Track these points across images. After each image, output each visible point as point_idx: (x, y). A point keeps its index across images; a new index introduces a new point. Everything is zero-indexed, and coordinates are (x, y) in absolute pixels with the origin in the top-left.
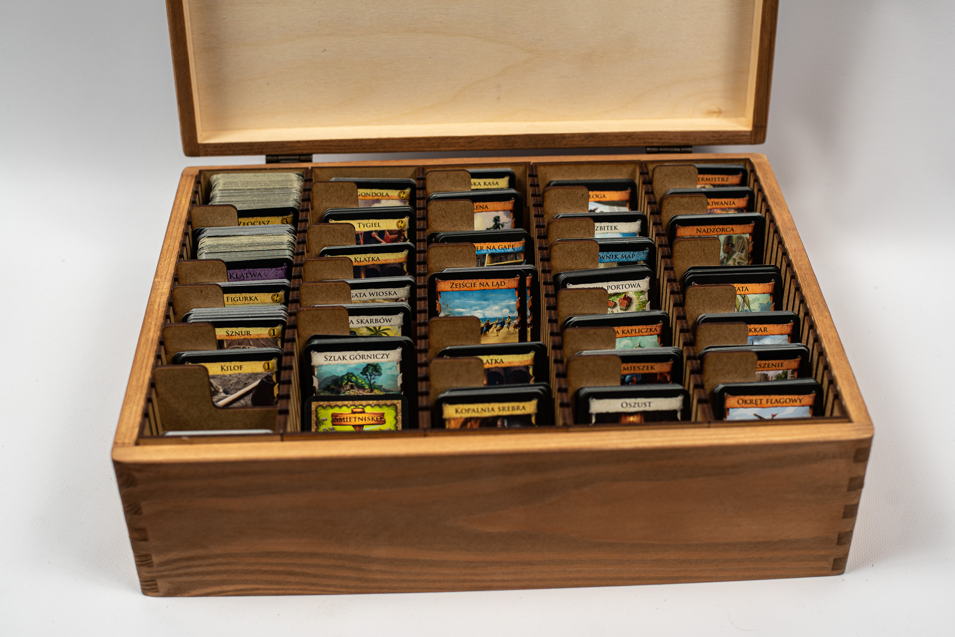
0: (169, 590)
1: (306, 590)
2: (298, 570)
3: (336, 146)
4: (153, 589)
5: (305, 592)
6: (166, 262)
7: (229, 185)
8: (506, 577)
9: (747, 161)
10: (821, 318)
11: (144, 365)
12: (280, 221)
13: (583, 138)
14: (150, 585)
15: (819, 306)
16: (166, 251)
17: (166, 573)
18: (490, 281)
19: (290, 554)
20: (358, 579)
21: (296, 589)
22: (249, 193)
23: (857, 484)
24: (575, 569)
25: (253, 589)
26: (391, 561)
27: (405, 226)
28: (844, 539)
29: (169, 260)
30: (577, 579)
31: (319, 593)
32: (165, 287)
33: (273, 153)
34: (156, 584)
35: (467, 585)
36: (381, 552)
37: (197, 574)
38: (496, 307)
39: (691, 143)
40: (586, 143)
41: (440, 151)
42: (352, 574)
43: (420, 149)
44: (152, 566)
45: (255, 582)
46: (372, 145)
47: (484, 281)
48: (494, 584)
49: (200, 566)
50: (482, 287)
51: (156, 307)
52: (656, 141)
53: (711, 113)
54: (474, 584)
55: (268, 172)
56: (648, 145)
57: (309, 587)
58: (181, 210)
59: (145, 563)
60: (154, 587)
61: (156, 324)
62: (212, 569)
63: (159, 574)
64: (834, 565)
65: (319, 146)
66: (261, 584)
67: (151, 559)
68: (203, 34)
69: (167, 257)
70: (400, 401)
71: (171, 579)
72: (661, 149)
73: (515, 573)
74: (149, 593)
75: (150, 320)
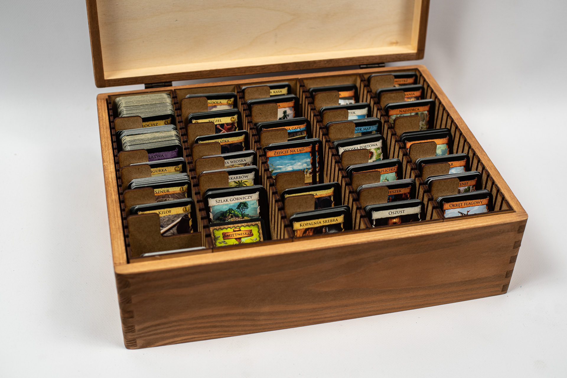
0: (143, 344)
1: (222, 335)
2: (218, 324)
3: (186, 76)
4: (133, 345)
5: (221, 336)
6: (107, 153)
7: (129, 104)
8: (332, 315)
9: (416, 70)
10: (482, 156)
11: (116, 215)
12: (164, 123)
13: (325, 62)
14: (132, 343)
15: (479, 149)
16: (104, 146)
17: (142, 335)
18: (296, 149)
19: (215, 316)
20: (252, 325)
21: (217, 335)
22: (142, 107)
23: (517, 245)
24: (370, 306)
25: (192, 338)
26: (271, 313)
27: (235, 120)
28: (509, 274)
29: (108, 151)
30: (370, 312)
31: (229, 336)
32: (111, 168)
33: (149, 83)
34: (136, 342)
35: (311, 321)
36: (266, 309)
37: (160, 333)
38: (300, 163)
39: (384, 61)
40: (327, 65)
41: (246, 75)
42: (249, 323)
43: (234, 75)
44: (135, 332)
45: (193, 334)
46: (207, 74)
47: (293, 149)
48: (326, 319)
49: (162, 328)
50: (292, 153)
51: (110, 180)
52: (366, 61)
53: (392, 44)
54: (315, 321)
55: (149, 94)
56: (361, 64)
57: (224, 333)
58: (104, 121)
59: (130, 330)
60: (134, 343)
61: (114, 191)
62: (169, 329)
63: (138, 336)
64: (503, 288)
65: (176, 76)
66: (196, 335)
67: (134, 328)
68: (104, 14)
69: (106, 150)
70: (260, 222)
71: (145, 338)
72: (368, 66)
73: (338, 312)
74: (131, 348)
75: (109, 188)
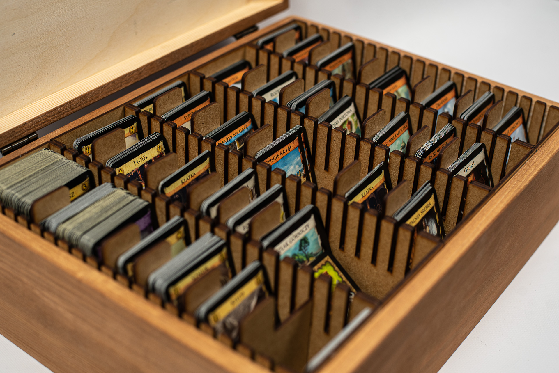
3: (53, 115)
7: (8, 182)
9: (294, 21)
12: (81, 188)
18: (284, 149)
27: (162, 149)
33: (7, 144)
38: (292, 167)
47: (281, 151)
50: (282, 156)
65: (41, 121)
70: (328, 257)
